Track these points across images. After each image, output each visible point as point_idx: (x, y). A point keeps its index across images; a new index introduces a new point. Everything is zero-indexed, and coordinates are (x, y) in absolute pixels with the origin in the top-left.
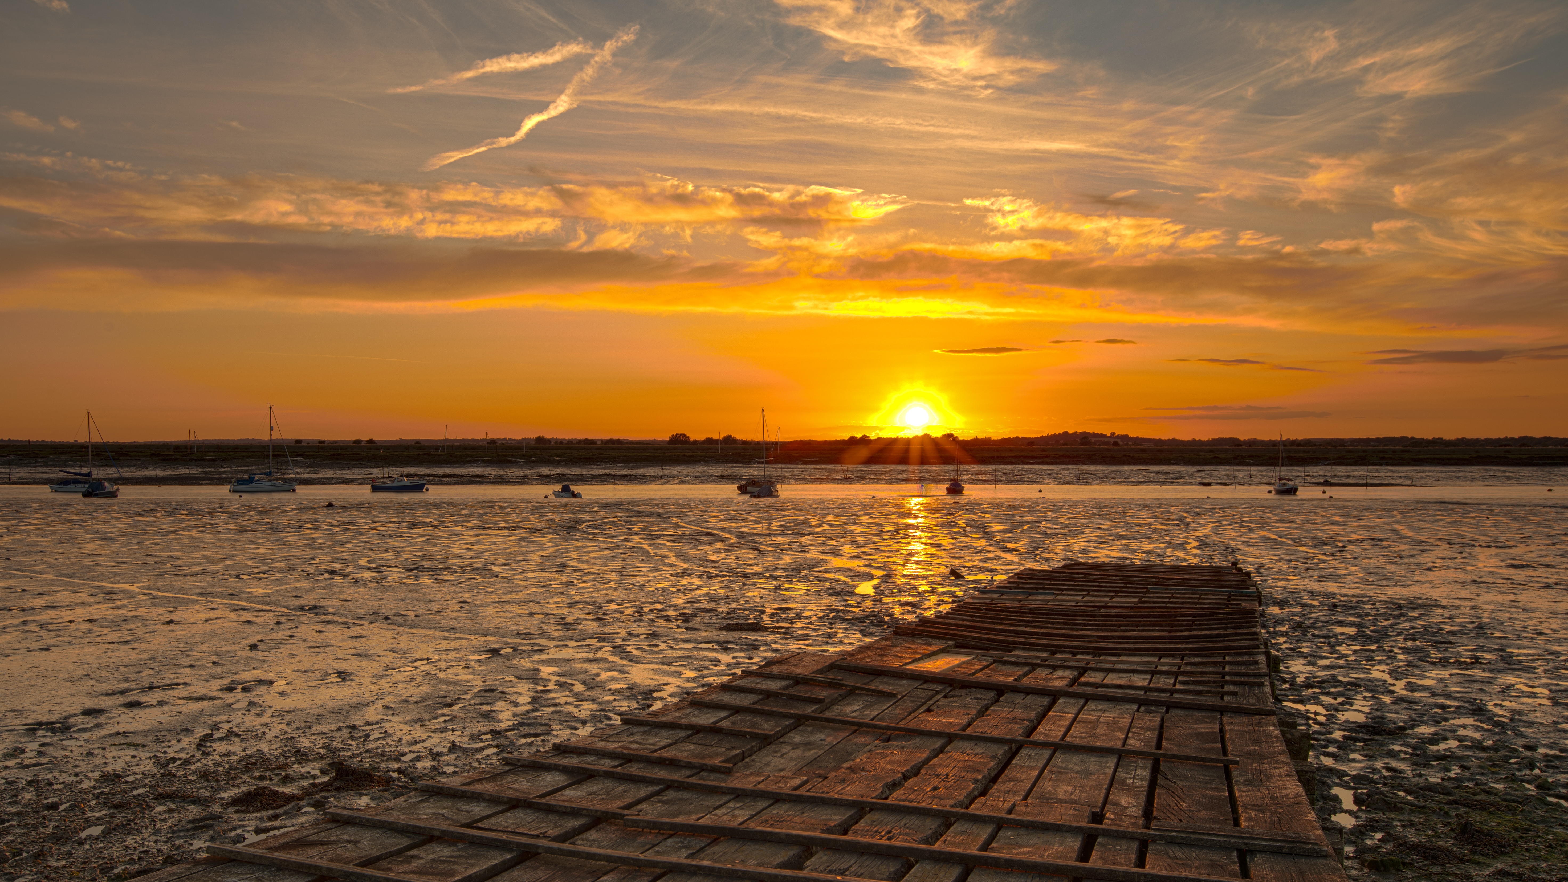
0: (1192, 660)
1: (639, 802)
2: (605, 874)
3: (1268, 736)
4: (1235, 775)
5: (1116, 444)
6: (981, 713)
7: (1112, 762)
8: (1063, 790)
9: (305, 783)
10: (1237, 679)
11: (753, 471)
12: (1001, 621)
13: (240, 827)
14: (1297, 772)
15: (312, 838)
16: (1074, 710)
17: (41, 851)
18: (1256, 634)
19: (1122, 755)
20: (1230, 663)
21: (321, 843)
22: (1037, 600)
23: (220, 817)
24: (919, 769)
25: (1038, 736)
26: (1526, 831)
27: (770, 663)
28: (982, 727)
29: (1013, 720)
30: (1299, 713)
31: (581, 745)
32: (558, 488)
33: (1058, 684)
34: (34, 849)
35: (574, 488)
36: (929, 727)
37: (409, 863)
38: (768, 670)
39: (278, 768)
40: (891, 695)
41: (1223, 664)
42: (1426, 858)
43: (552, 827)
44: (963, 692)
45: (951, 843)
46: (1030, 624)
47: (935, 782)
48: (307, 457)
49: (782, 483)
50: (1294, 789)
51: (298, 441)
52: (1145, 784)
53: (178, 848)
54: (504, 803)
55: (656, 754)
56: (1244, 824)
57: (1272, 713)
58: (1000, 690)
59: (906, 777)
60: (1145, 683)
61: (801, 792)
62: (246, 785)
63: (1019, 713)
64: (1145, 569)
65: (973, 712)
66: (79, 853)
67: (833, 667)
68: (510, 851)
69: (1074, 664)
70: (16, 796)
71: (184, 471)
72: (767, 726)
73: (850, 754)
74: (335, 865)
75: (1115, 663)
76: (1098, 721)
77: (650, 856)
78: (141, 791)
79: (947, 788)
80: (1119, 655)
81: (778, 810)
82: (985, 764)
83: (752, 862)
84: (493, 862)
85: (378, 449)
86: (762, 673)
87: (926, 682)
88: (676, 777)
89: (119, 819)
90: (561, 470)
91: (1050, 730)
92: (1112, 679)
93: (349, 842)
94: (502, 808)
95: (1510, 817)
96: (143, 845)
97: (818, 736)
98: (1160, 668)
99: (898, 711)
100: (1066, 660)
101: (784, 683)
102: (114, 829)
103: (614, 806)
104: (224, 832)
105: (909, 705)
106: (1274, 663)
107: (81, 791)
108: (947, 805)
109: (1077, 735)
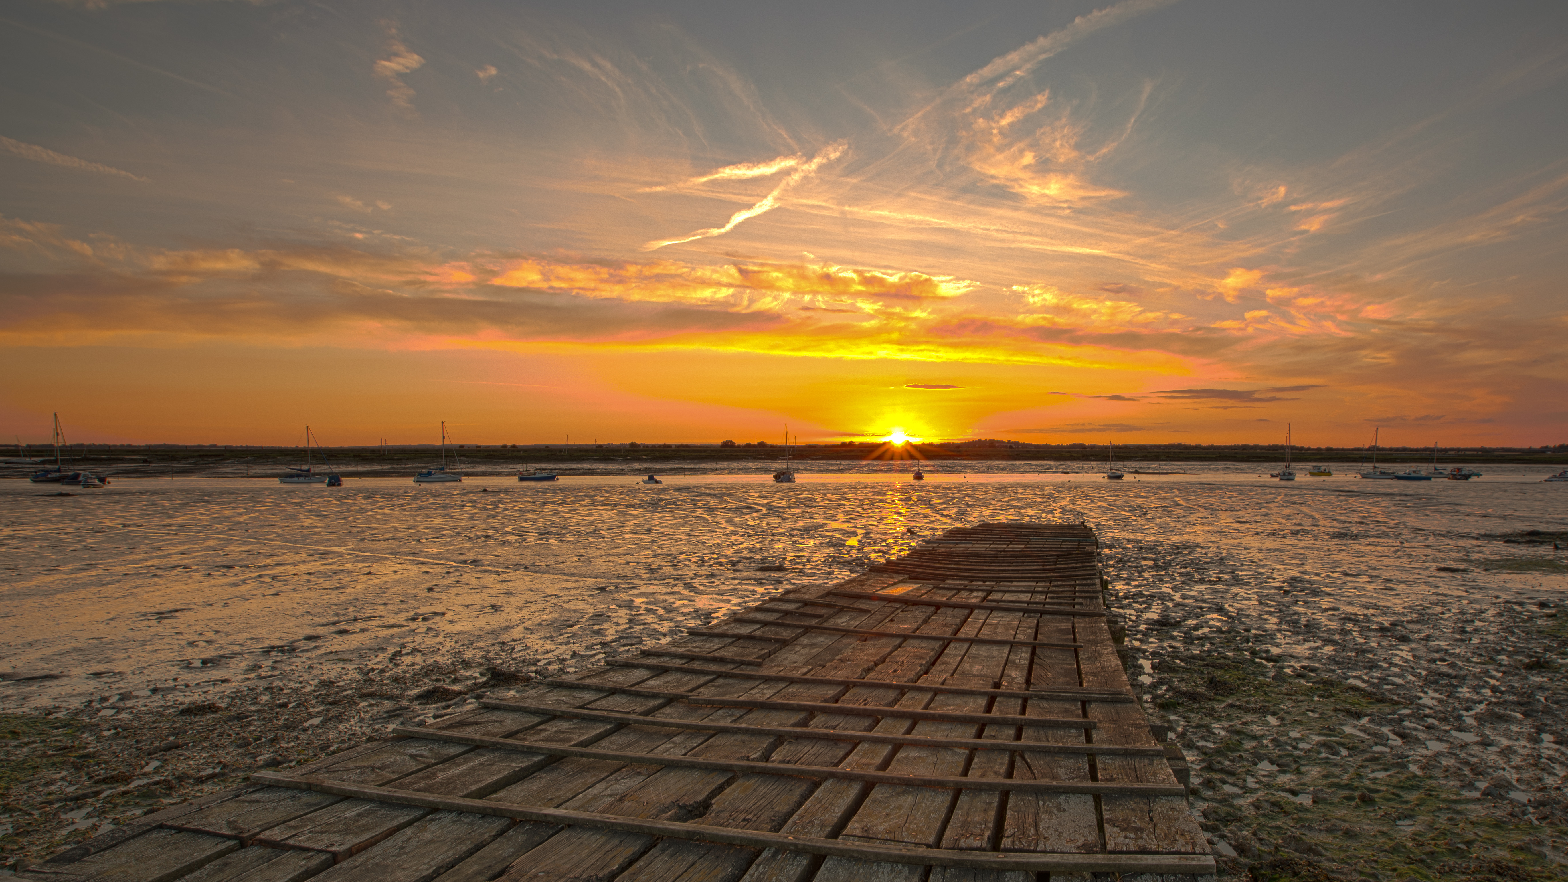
0: (1056, 583)
1: (699, 687)
2: (675, 736)
3: (1101, 629)
4: (1081, 655)
5: (1011, 447)
6: (926, 621)
7: (1006, 649)
8: (977, 668)
9: (469, 683)
10: (1083, 595)
11: (779, 465)
12: (939, 561)
13: (422, 714)
14: (1117, 651)
15: (470, 720)
16: (984, 617)
17: (276, 736)
18: (1094, 566)
19: (1013, 645)
20: (1079, 585)
21: (476, 723)
22: (961, 548)
23: (408, 708)
24: (885, 659)
25: (961, 635)
26: (1244, 679)
27: (788, 592)
28: (926, 630)
29: (945, 625)
30: (1120, 615)
31: (659, 650)
32: (646, 477)
33: (974, 601)
34: (271, 736)
35: (656, 477)
36: (892, 631)
37: (539, 734)
38: (786, 597)
39: (450, 673)
40: (868, 611)
41: (1075, 586)
42: (1190, 699)
43: (639, 706)
44: (914, 608)
45: (905, 706)
46: (957, 563)
47: (895, 666)
48: (468, 457)
49: (798, 473)
50: (1115, 661)
51: (462, 446)
52: (1027, 662)
53: (377, 731)
54: (606, 691)
55: (711, 655)
56: (1085, 684)
57: (1104, 615)
58: (938, 606)
59: (876, 664)
60: (1028, 599)
61: (808, 676)
62: (427, 685)
63: (949, 620)
64: (1029, 526)
65: (920, 621)
66: (303, 737)
67: (829, 593)
68: (610, 723)
69: (984, 588)
70: (256, 698)
71: (378, 467)
72: (786, 634)
73: (840, 650)
74: (486, 738)
75: (1009, 586)
76: (998, 624)
77: (706, 722)
78: (349, 692)
79: (902, 670)
80: (1012, 582)
81: (792, 689)
82: (927, 654)
83: (775, 724)
84: (598, 731)
85: (519, 451)
86: (782, 599)
87: (890, 602)
88: (724, 669)
89: (334, 711)
90: (647, 465)
91: (968, 631)
92: (1007, 597)
93: (496, 721)
94: (604, 694)
95: (1236, 672)
96: (351, 730)
97: (820, 639)
98: (1037, 589)
99: (871, 622)
100: (979, 586)
101: (797, 605)
102: (330, 719)
103: (681, 690)
104: (411, 718)
105: (879, 617)
106: (1105, 584)
107: (304, 694)
108: (903, 681)
109: (986, 633)
